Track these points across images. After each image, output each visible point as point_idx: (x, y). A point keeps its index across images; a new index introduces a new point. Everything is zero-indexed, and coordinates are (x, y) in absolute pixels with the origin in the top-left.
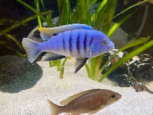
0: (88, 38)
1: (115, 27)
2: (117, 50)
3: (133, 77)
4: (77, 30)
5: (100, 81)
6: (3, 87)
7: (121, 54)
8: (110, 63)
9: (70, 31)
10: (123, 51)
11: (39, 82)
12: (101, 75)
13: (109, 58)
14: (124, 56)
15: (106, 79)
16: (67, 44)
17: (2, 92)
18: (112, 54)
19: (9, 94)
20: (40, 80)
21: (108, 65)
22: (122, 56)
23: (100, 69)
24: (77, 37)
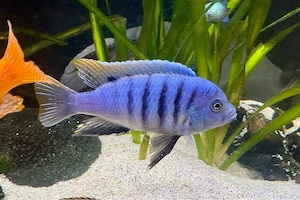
0: (184, 94)
1: (260, 52)
2: (261, 104)
3: (294, 161)
4: (162, 75)
5: (224, 168)
6: (17, 173)
7: (269, 113)
8: (245, 131)
9: (146, 76)
10: (273, 106)
11: (94, 166)
12: (226, 156)
13: (244, 119)
14: (275, 116)
15: (235, 165)
16: (138, 104)
17: (15, 185)
18: (251, 112)
19: (31, 189)
20: (97, 161)
21: (242, 134)
22: (271, 116)
23: (223, 143)
24: (160, 89)
